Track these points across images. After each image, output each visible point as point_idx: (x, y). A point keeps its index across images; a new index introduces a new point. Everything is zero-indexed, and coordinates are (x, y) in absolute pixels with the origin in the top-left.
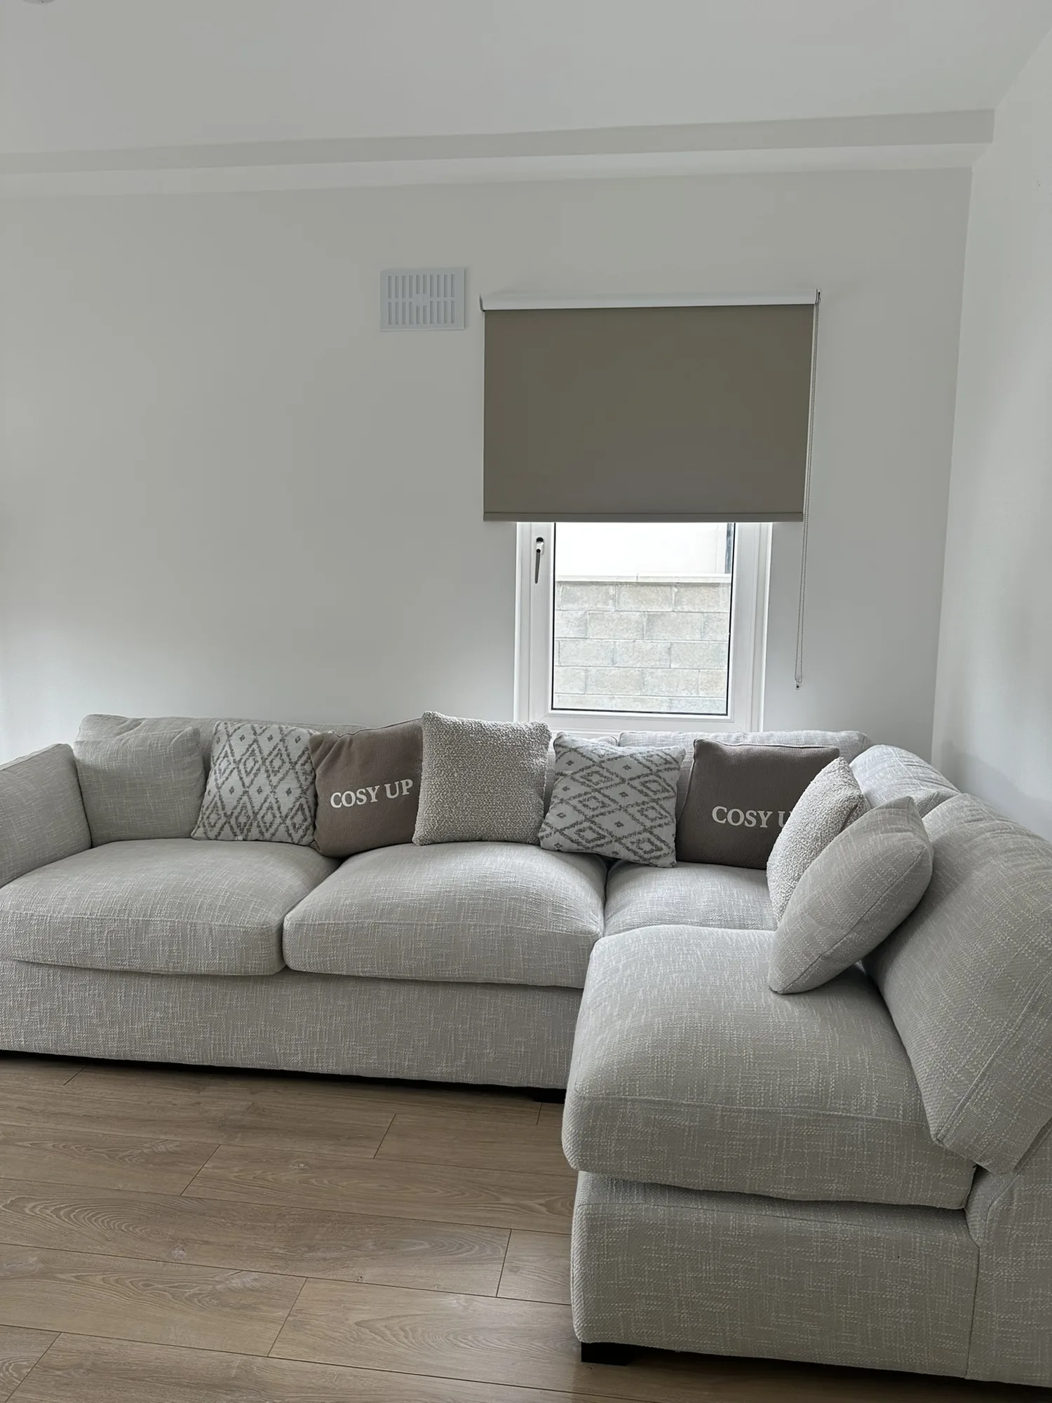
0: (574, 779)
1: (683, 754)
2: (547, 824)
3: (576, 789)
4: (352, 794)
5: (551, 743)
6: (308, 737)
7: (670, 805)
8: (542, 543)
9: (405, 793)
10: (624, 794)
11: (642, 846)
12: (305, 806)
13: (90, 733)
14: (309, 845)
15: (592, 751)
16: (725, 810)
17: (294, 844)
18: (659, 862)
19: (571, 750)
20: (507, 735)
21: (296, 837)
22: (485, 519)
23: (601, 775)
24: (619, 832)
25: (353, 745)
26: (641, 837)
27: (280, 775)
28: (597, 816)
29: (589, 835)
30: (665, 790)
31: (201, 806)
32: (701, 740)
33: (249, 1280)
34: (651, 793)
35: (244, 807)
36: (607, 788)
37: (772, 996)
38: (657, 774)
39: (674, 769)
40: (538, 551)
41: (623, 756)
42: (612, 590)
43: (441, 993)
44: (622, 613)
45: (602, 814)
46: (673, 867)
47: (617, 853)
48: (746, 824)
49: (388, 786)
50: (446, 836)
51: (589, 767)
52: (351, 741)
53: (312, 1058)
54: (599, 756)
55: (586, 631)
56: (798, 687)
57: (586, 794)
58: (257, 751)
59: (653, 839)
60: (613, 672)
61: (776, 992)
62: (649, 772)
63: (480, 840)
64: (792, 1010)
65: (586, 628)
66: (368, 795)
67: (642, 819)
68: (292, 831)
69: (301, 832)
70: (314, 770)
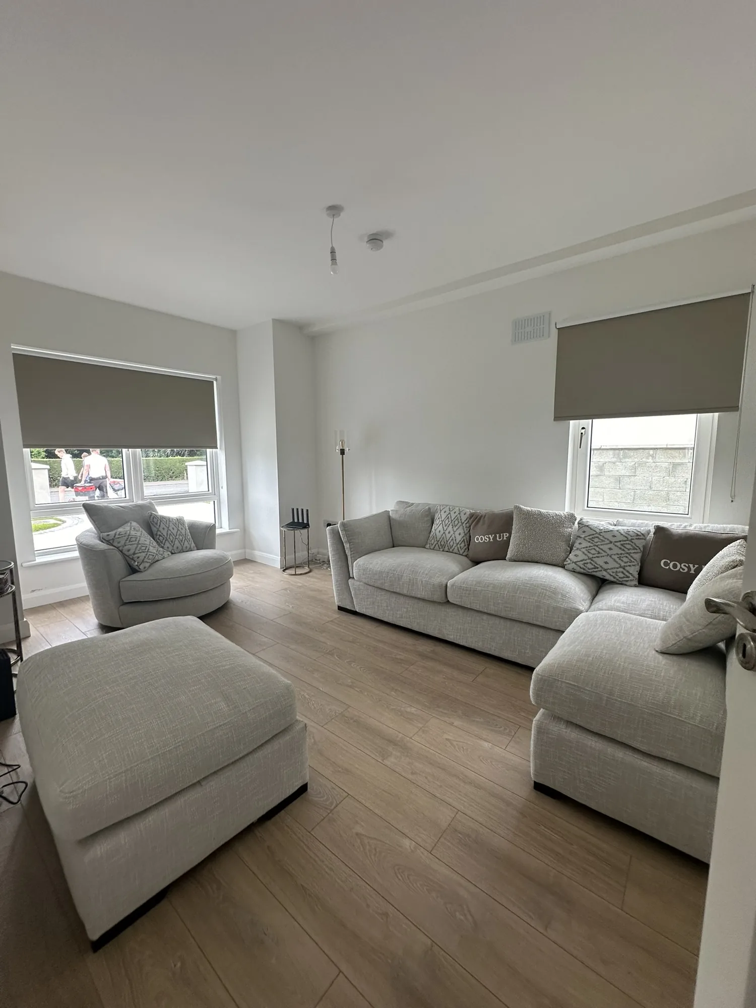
0: (585, 539)
1: (649, 532)
2: (569, 559)
3: (585, 544)
4: (483, 537)
5: (576, 523)
6: (469, 513)
7: (638, 556)
8: (584, 430)
9: (505, 539)
10: (610, 549)
11: (618, 574)
12: (465, 540)
13: (397, 507)
14: (466, 556)
15: (596, 527)
16: (669, 562)
17: (460, 554)
18: (628, 583)
19: (585, 526)
20: (553, 517)
21: (461, 552)
22: (554, 420)
23: (599, 539)
24: (605, 566)
25: (486, 517)
26: (618, 570)
27: (457, 527)
28: (595, 557)
29: (590, 566)
30: (634, 549)
31: (429, 537)
32: (658, 526)
33: (413, 710)
34: (626, 550)
35: (443, 538)
36: (602, 545)
37: (654, 652)
38: (631, 541)
39: (642, 539)
40: (582, 433)
41: (613, 531)
42: (651, 452)
43: (509, 623)
44: (657, 463)
45: (597, 557)
46: (636, 587)
47: (605, 576)
48: (681, 570)
49: (498, 535)
50: (521, 559)
51: (593, 535)
52: (485, 516)
53: (457, 638)
54: (600, 530)
55: (635, 472)
56: (732, 501)
57: (590, 547)
58: (450, 518)
59: (625, 572)
60: (650, 493)
61: (657, 651)
62: (626, 539)
63: (537, 562)
64: (662, 660)
65: (636, 471)
66: (489, 538)
67: (619, 561)
68: (460, 549)
69: (463, 550)
70: (470, 526)
